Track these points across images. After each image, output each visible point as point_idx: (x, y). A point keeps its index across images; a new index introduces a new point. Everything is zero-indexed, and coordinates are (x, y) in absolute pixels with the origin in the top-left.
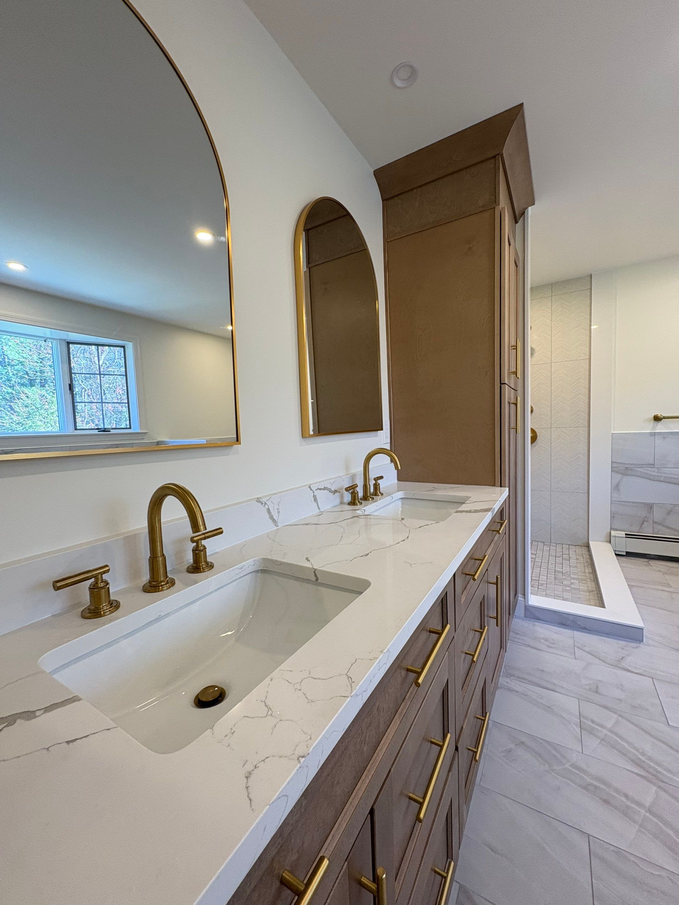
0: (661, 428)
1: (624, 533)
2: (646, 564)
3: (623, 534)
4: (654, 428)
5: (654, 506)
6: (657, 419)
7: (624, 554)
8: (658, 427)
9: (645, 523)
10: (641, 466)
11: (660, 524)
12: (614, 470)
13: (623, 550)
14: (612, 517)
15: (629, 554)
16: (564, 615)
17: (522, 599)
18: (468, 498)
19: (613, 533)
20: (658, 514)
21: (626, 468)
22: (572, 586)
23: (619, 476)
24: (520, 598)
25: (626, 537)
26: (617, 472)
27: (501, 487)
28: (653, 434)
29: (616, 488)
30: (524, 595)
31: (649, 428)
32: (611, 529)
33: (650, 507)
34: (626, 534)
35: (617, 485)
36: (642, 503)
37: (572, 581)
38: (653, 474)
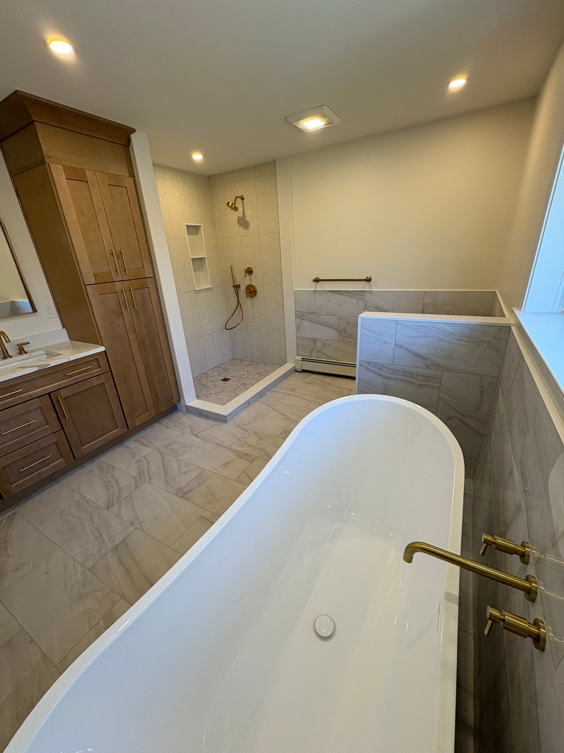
0: (321, 287)
1: (301, 357)
4: (316, 287)
5: (317, 340)
6: (317, 280)
7: (301, 371)
8: (318, 286)
9: (313, 351)
10: (310, 313)
11: (320, 352)
12: (297, 316)
13: (300, 368)
14: (298, 347)
15: (303, 371)
19: (296, 358)
20: (319, 345)
21: (303, 315)
23: (299, 320)
24: (182, 401)
25: (302, 360)
26: (299, 318)
28: (315, 291)
29: (298, 328)
31: (312, 287)
32: (296, 354)
33: (315, 340)
35: (299, 326)
36: (311, 338)
38: (316, 319)
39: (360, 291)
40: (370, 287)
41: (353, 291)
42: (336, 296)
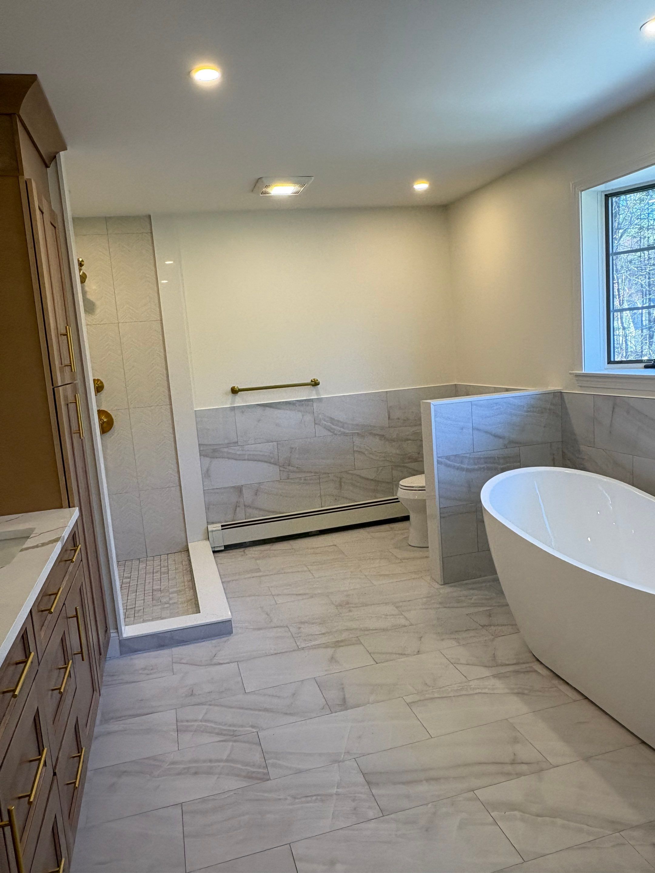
0: (240, 401)
1: (220, 525)
2: (242, 553)
3: (218, 526)
4: (233, 402)
5: (243, 487)
6: (234, 391)
7: (223, 548)
8: (237, 400)
9: (238, 509)
10: (228, 445)
11: (249, 506)
12: (203, 454)
13: (220, 544)
14: (207, 509)
15: (228, 548)
16: (160, 635)
17: (116, 634)
18: (32, 530)
19: (211, 528)
20: (248, 496)
21: (213, 450)
22: (171, 602)
23: (207, 460)
24: (113, 634)
25: (222, 529)
26: (206, 456)
27: (70, 507)
28: (233, 409)
29: (207, 474)
30: (117, 629)
31: (227, 402)
32: (208, 523)
33: (239, 490)
34: (222, 526)
35: (208, 470)
36: (234, 487)
37: (171, 596)
38: (238, 453)
39: (305, 400)
40: (318, 393)
41: (295, 402)
42: (269, 411)
